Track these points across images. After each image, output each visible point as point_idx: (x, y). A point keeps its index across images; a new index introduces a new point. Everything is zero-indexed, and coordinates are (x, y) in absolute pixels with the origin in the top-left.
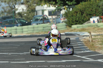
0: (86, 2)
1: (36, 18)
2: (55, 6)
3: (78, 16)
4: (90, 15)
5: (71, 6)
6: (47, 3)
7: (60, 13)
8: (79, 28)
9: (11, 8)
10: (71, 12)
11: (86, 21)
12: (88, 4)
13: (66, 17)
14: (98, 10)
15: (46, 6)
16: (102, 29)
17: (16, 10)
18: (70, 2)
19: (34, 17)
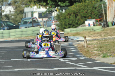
0: (80, 2)
1: (25, 21)
2: (46, 7)
3: (72, 19)
4: (85, 17)
5: (63, 8)
6: (36, 4)
7: (51, 15)
8: (72, 32)
10: (64, 14)
11: (80, 25)
12: (83, 5)
13: (58, 19)
14: (94, 12)
15: (35, 7)
16: (98, 33)
17: (2, 12)
18: (62, 3)
19: (23, 19)
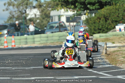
0: (111, 6)
1: (51, 25)
2: (74, 10)
3: (101, 24)
4: (116, 21)
5: (93, 11)
7: (80, 18)
8: (102, 38)
9: (21, 14)
10: (93, 18)
12: (114, 9)
13: (87, 24)
15: (63, 10)
18: (92, 5)
19: (49, 23)
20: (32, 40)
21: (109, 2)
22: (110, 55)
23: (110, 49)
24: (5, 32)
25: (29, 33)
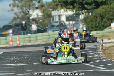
0: (106, 5)
1: (52, 24)
2: (73, 10)
3: (98, 22)
4: (111, 19)
5: (90, 10)
6: (63, 7)
8: (99, 34)
9: (25, 14)
10: (91, 17)
11: (106, 27)
12: (109, 8)
13: (85, 22)
15: (62, 10)
17: (30, 16)
18: (89, 5)
19: (50, 23)
20: (35, 39)
21: (105, 2)
22: (106, 50)
23: (106, 44)
24: (11, 31)
25: (32, 32)
